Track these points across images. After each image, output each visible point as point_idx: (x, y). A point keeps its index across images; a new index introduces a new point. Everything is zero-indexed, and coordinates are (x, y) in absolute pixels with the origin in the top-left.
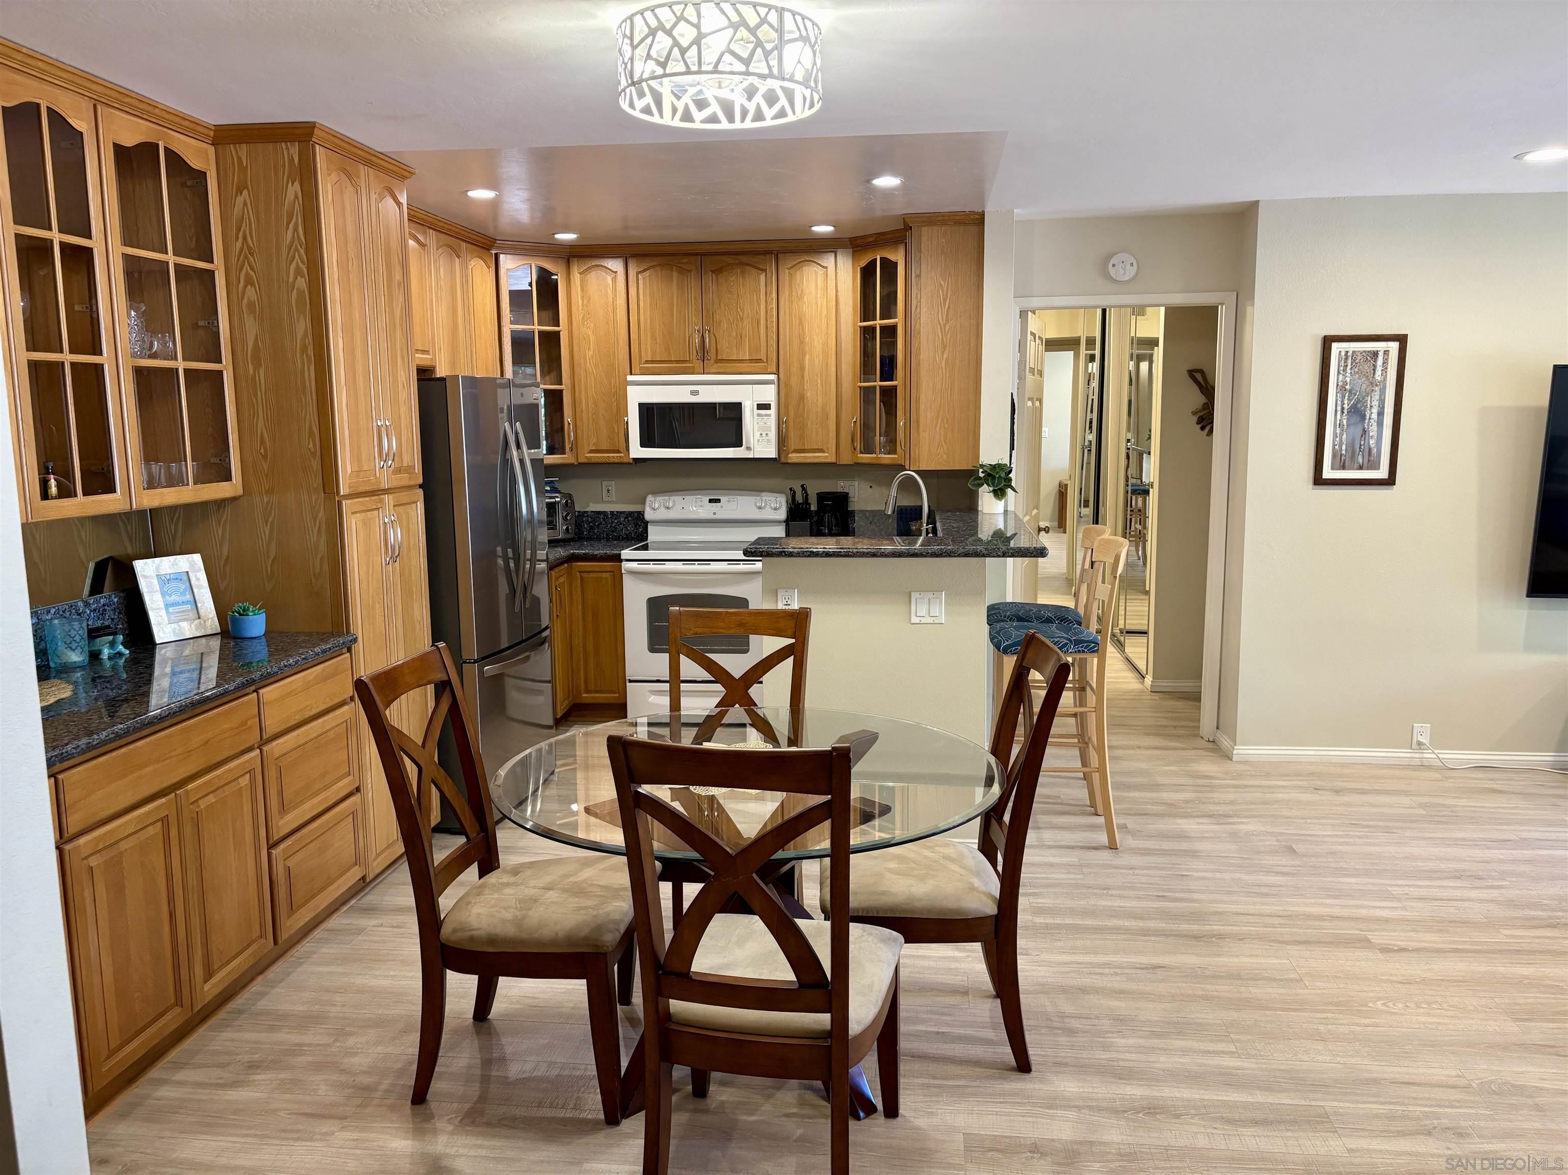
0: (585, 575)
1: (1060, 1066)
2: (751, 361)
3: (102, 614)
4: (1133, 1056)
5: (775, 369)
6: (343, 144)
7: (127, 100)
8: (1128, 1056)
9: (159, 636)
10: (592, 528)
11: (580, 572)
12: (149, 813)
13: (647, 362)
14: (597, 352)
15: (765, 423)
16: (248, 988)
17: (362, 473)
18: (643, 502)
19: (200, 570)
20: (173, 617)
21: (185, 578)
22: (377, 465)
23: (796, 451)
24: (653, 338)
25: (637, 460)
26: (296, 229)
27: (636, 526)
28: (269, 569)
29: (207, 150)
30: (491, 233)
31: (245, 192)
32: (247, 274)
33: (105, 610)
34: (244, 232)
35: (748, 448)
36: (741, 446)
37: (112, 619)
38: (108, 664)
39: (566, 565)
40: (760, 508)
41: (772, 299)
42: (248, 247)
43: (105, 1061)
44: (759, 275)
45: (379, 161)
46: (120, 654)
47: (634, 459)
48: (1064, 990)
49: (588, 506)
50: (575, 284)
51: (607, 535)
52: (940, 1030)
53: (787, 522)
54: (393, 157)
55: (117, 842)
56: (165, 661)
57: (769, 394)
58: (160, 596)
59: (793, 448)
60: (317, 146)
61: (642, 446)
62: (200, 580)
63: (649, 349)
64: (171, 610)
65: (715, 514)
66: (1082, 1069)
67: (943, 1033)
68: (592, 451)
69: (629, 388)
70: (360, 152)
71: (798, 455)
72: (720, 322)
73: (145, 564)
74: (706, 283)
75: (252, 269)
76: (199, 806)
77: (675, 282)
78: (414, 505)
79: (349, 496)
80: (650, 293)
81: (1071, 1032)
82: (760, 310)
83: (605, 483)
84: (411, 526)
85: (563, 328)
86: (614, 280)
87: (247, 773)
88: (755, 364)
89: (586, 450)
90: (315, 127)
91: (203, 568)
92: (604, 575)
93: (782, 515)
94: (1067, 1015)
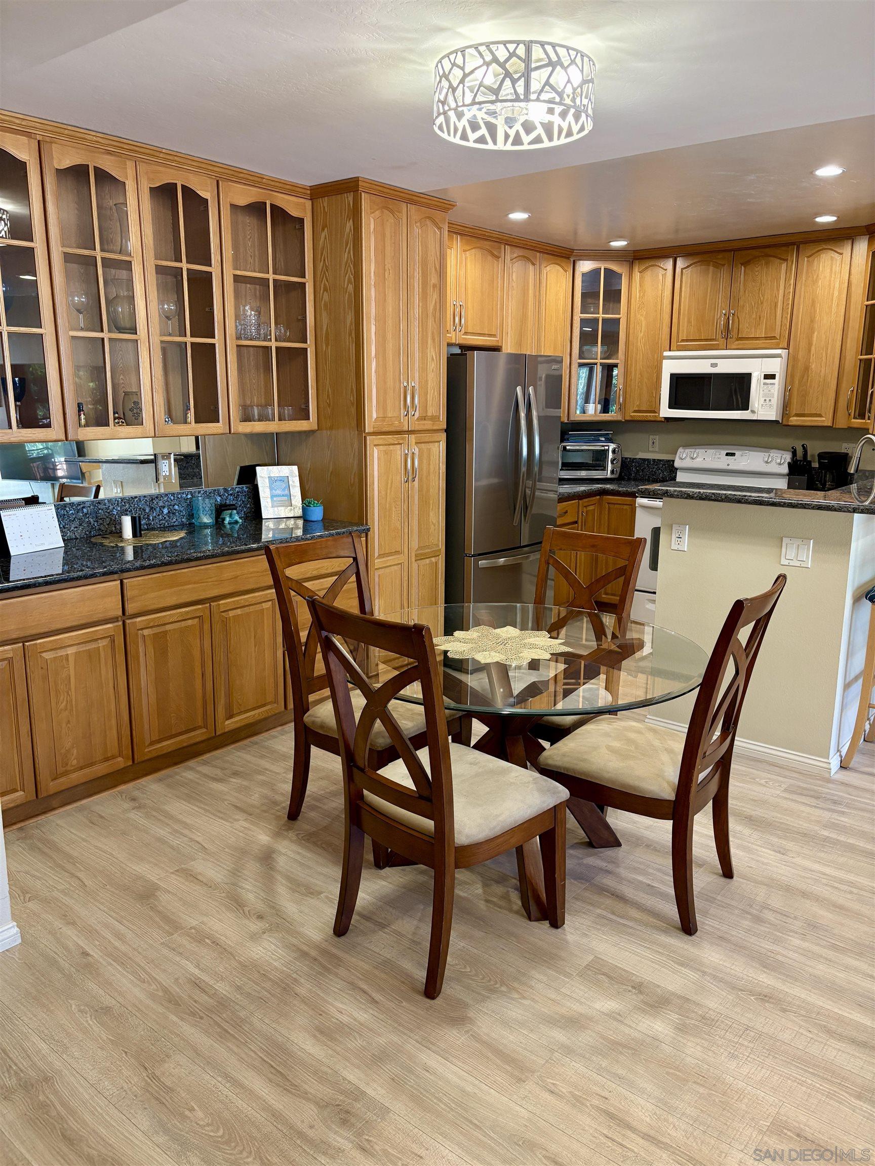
0: (612, 506)
1: (722, 939)
2: (766, 338)
3: (236, 497)
4: (795, 956)
5: (786, 345)
6: (385, 190)
7: (242, 175)
8: (791, 954)
9: (265, 515)
10: (638, 471)
11: (608, 503)
12: (188, 612)
13: (683, 341)
14: (646, 334)
15: (770, 391)
16: (269, 732)
17: (387, 419)
18: (675, 453)
19: (296, 476)
20: (275, 504)
21: (286, 480)
22: (402, 414)
23: (797, 415)
24: (689, 322)
25: (668, 419)
26: (349, 252)
27: (670, 472)
28: (353, 480)
29: (305, 203)
30: (572, 245)
31: (326, 229)
32: (325, 285)
33: (239, 495)
34: (324, 257)
35: (753, 412)
36: (748, 410)
37: (243, 501)
38: (228, 526)
39: (598, 497)
40: (767, 462)
41: (790, 285)
42: (326, 266)
43: (148, 746)
44: (781, 264)
45: (419, 199)
46: (236, 522)
47: (666, 418)
48: (788, 889)
49: (638, 454)
50: (635, 281)
51: (648, 477)
52: (653, 884)
53: (789, 474)
54: (433, 195)
55: (165, 624)
56: (269, 529)
57: (776, 366)
58: (269, 490)
59: (794, 412)
60: (363, 194)
61: (670, 407)
62: (295, 482)
63: (685, 331)
64: (275, 499)
65: (728, 465)
66: (738, 948)
67: (653, 886)
68: (635, 411)
69: (664, 361)
70: (402, 194)
71: (798, 418)
72: (744, 306)
73: (263, 469)
74: (735, 274)
75: (327, 281)
76: (228, 615)
77: (710, 275)
78: (436, 444)
79: (370, 434)
80: (690, 286)
81: (758, 920)
82: (778, 294)
83: (651, 437)
84: (432, 458)
85: (622, 316)
86: (664, 276)
87: (270, 600)
88: (770, 340)
89: (632, 410)
90: (358, 180)
91: (297, 474)
92: (625, 507)
93: (785, 469)
94: (770, 907)
